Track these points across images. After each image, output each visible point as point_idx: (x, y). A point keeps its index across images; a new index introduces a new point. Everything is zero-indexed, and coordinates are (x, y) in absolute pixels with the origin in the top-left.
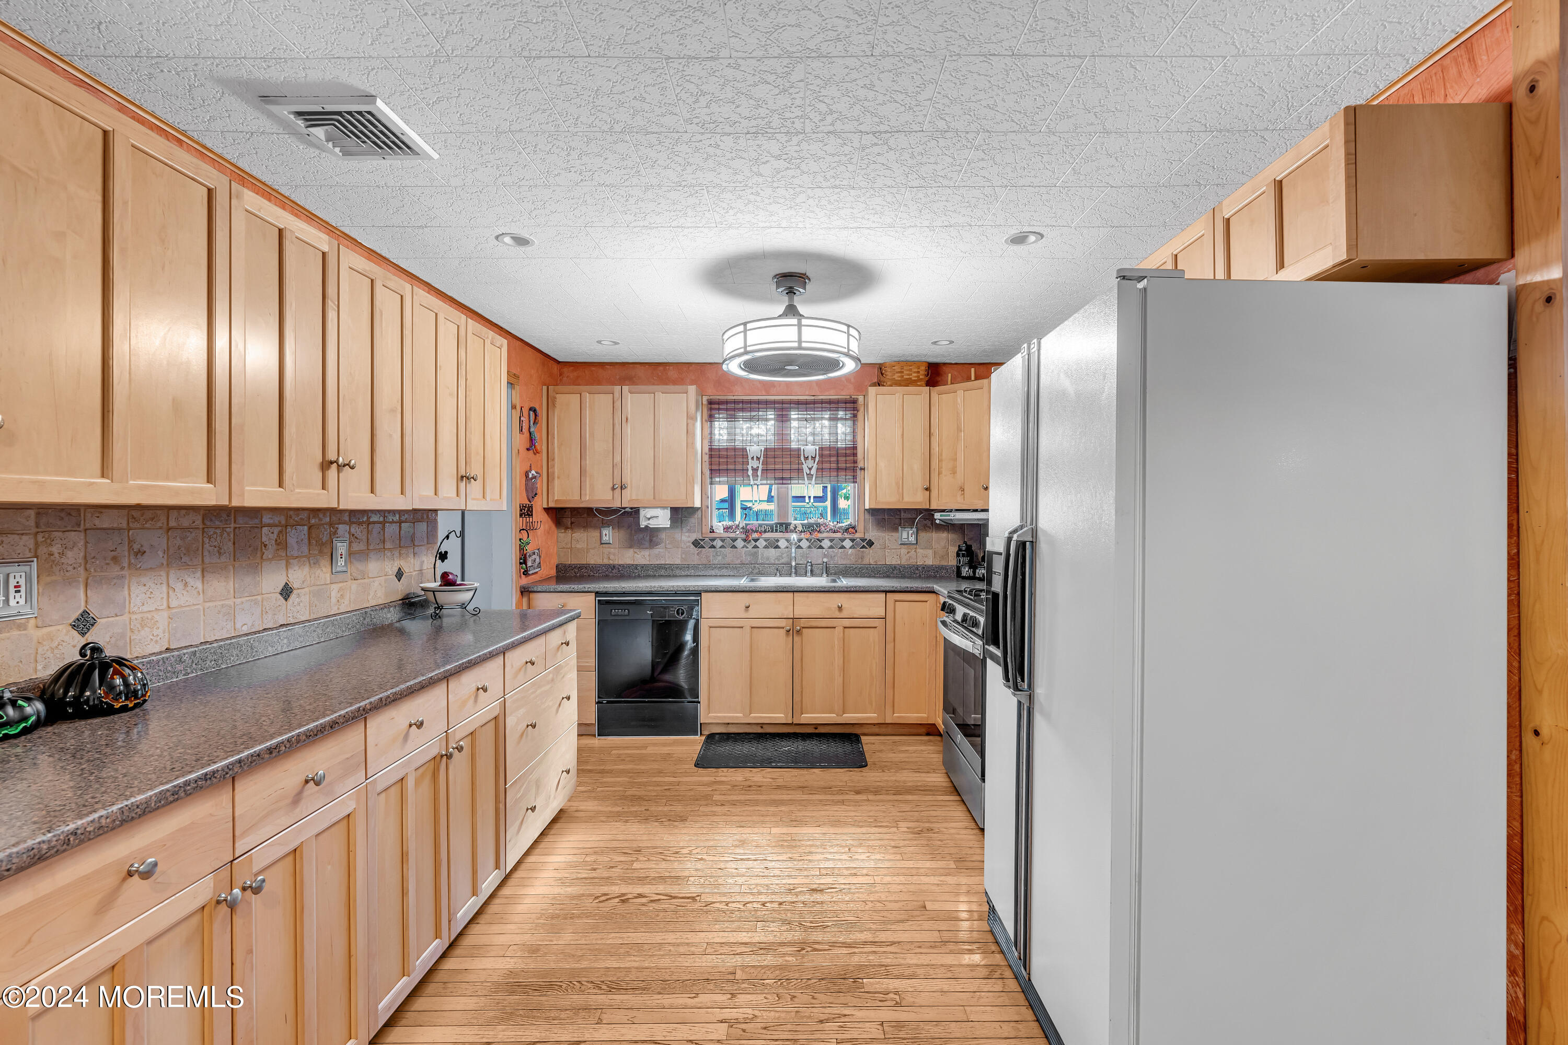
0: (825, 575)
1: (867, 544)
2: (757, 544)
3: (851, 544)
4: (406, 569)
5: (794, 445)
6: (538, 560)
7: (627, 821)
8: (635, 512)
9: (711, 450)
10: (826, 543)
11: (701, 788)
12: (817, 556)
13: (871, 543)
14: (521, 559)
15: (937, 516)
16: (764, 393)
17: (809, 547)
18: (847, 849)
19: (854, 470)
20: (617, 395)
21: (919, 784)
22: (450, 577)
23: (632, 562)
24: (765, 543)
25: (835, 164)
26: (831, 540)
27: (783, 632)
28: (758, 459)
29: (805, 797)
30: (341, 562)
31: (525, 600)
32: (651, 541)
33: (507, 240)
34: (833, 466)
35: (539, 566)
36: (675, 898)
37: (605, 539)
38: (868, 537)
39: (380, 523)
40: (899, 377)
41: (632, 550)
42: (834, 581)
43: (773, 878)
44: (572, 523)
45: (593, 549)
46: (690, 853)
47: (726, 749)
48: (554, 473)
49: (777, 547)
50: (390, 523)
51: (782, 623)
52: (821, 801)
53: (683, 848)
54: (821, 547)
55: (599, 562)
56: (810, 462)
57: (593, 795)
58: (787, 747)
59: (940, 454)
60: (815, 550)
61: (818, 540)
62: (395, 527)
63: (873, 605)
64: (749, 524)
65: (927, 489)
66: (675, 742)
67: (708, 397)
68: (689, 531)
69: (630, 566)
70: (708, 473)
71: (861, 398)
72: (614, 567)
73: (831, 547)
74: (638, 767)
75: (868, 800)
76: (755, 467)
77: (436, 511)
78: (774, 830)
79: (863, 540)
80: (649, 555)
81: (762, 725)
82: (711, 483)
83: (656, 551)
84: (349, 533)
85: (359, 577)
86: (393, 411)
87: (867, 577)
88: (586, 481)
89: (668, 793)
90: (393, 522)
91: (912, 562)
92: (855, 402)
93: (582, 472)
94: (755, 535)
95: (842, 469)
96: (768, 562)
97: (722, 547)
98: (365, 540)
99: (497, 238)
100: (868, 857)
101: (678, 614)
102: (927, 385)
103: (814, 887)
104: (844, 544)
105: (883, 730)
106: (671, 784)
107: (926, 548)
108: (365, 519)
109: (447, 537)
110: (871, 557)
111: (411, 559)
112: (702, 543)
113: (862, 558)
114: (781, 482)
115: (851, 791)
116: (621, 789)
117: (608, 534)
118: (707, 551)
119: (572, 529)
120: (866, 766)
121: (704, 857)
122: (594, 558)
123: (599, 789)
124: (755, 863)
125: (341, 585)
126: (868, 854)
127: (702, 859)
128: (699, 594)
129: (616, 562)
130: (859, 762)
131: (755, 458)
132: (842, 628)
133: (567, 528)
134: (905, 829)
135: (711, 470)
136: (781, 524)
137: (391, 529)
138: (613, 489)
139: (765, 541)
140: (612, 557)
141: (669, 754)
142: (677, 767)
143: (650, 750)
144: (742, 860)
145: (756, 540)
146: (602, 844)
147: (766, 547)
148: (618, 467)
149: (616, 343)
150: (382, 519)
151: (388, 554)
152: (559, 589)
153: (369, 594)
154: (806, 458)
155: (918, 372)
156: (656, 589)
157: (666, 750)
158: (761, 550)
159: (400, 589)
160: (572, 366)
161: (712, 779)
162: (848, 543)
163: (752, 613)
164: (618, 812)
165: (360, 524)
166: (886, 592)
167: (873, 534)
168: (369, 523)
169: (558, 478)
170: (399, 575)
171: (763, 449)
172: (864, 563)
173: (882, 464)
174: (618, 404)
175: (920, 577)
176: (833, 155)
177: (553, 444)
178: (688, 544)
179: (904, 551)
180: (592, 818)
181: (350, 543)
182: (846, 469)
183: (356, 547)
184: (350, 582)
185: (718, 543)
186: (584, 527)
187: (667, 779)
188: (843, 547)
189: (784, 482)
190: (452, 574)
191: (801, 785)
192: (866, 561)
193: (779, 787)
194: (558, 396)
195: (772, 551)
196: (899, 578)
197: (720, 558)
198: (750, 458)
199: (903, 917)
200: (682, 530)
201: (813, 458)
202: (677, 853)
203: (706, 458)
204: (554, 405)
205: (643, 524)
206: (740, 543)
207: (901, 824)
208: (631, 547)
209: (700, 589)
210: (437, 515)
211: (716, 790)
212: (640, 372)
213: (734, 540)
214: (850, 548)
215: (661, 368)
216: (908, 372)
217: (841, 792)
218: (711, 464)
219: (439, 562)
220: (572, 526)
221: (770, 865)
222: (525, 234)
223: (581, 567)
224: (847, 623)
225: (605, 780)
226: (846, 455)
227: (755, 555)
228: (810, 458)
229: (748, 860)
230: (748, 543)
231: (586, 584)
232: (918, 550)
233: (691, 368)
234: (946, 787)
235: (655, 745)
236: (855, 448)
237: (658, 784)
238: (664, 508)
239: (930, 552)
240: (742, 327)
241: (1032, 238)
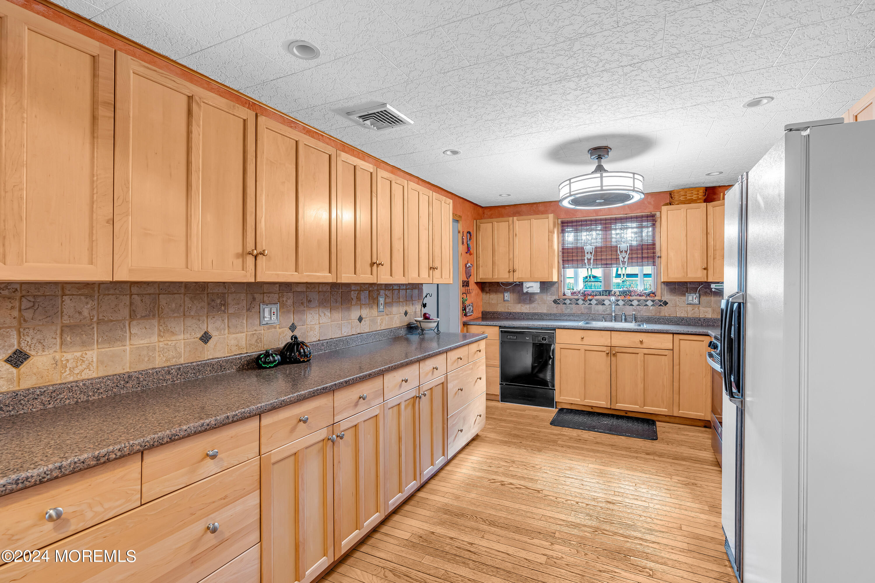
0: (634, 322)
1: (663, 303)
2: (591, 302)
3: (652, 303)
4: (409, 311)
5: (614, 244)
6: (472, 309)
7: (509, 446)
8: (520, 284)
9: (563, 249)
10: (635, 303)
11: (552, 436)
12: (629, 311)
13: (666, 303)
14: (463, 308)
15: (713, 286)
16: (595, 215)
17: (624, 305)
18: (634, 484)
19: (653, 258)
20: (511, 222)
21: (692, 456)
22: (427, 315)
23: (520, 311)
24: (596, 302)
25: (610, 86)
26: (639, 301)
27: (604, 354)
28: (591, 253)
29: (613, 451)
30: (382, 307)
31: (465, 329)
32: (530, 300)
33: (449, 153)
34: (640, 256)
35: (472, 311)
36: (529, 489)
37: (506, 298)
38: (664, 299)
39: (397, 289)
40: (684, 198)
41: (520, 305)
42: (640, 325)
43: (585, 491)
44: (489, 290)
45: (500, 303)
46: (540, 468)
47: (569, 417)
48: (479, 264)
49: (604, 304)
50: (402, 289)
51: (604, 349)
52: (623, 455)
53: (537, 465)
54: (632, 305)
55: (503, 310)
56: (624, 254)
57: (495, 430)
58: (606, 421)
59: (715, 246)
60: (628, 307)
61: (630, 300)
62: (404, 291)
63: (666, 341)
64: (586, 291)
65: (705, 269)
66: (540, 409)
67: (562, 220)
68: (551, 295)
69: (519, 313)
70: (561, 262)
71: (658, 214)
72: (511, 313)
73: (638, 305)
74: (519, 420)
75: (654, 459)
76: (589, 258)
77: (422, 284)
78: (590, 466)
79: (660, 301)
80: (529, 308)
81: (592, 407)
82: (564, 268)
83: (533, 305)
84: (385, 294)
85: (389, 314)
86: (399, 239)
87: (663, 324)
88: (495, 268)
89: (533, 436)
90: (403, 289)
91: (696, 315)
92: (653, 216)
93: (493, 263)
94: (590, 297)
95: (645, 257)
96: (597, 313)
97: (570, 304)
98: (391, 297)
99: (444, 153)
100: (647, 491)
101: (543, 340)
102: (704, 202)
103: (609, 500)
104: (647, 303)
105: (672, 420)
106: (535, 431)
107: (706, 307)
108: (391, 288)
109: (426, 296)
110: (666, 312)
111: (411, 306)
112: (558, 301)
113: (660, 312)
114: (605, 266)
115: (643, 452)
116: (509, 430)
117: (507, 296)
118: (561, 306)
119: (489, 293)
120: (657, 439)
121: (547, 472)
122: (501, 308)
123: (498, 428)
124: (576, 480)
125: (381, 317)
126: (648, 490)
127: (546, 473)
128: (554, 329)
129: (512, 311)
130: (653, 437)
131: (589, 253)
132: (643, 354)
133: (487, 293)
134: (677, 481)
135: (563, 260)
136: (606, 291)
137: (402, 293)
138: (509, 272)
139: (596, 300)
140: (509, 308)
141: (537, 416)
142: (540, 423)
143: (527, 412)
144: (569, 477)
145: (590, 300)
146: (496, 455)
147: (596, 304)
148: (511, 260)
149: (509, 195)
150: (398, 288)
151: (401, 304)
152: (481, 324)
153: (393, 322)
154: (621, 252)
155: (698, 194)
156: (530, 326)
157: (535, 413)
158: (593, 306)
159: (406, 320)
160: (489, 209)
161: (559, 432)
162: (650, 303)
163: (585, 342)
164: (506, 441)
165: (389, 290)
166: (673, 334)
167: (667, 297)
168: (393, 290)
169: (482, 267)
170: (406, 314)
171: (594, 248)
172: (661, 315)
173: (672, 254)
174: (511, 227)
175: (702, 325)
176: (608, 82)
177: (479, 250)
178: (551, 302)
179: (690, 308)
180: (492, 442)
181: (385, 298)
182: (648, 257)
183: (388, 300)
184: (385, 316)
185: (568, 302)
186: (495, 292)
187: (534, 429)
188: (646, 305)
189: (607, 266)
190: (428, 314)
191: (611, 443)
192: (662, 314)
193: (597, 443)
194: (481, 225)
195: (600, 307)
196: (684, 325)
197: (569, 310)
198: (586, 253)
199: (664, 530)
200: (547, 294)
201: (626, 252)
202: (533, 467)
203: (561, 254)
204: (479, 230)
205: (525, 290)
206: (581, 302)
207: (674, 477)
208: (519, 303)
209: (555, 327)
210: (422, 286)
211: (560, 438)
212: (524, 209)
213: (577, 300)
214: (652, 306)
215: (535, 206)
216: (690, 195)
217: (636, 452)
218: (563, 257)
219: (423, 308)
220: (490, 292)
221: (585, 483)
222: (457, 150)
223: (494, 313)
224: (646, 351)
225: (501, 424)
226: (648, 249)
227: (590, 309)
228: (624, 251)
229: (572, 478)
230: (586, 302)
231: (497, 322)
232: (700, 308)
233: (551, 204)
234: (712, 461)
235: (530, 410)
236: (654, 244)
237: (528, 430)
238: (537, 282)
239: (710, 310)
240: (568, 181)
241: (765, 101)
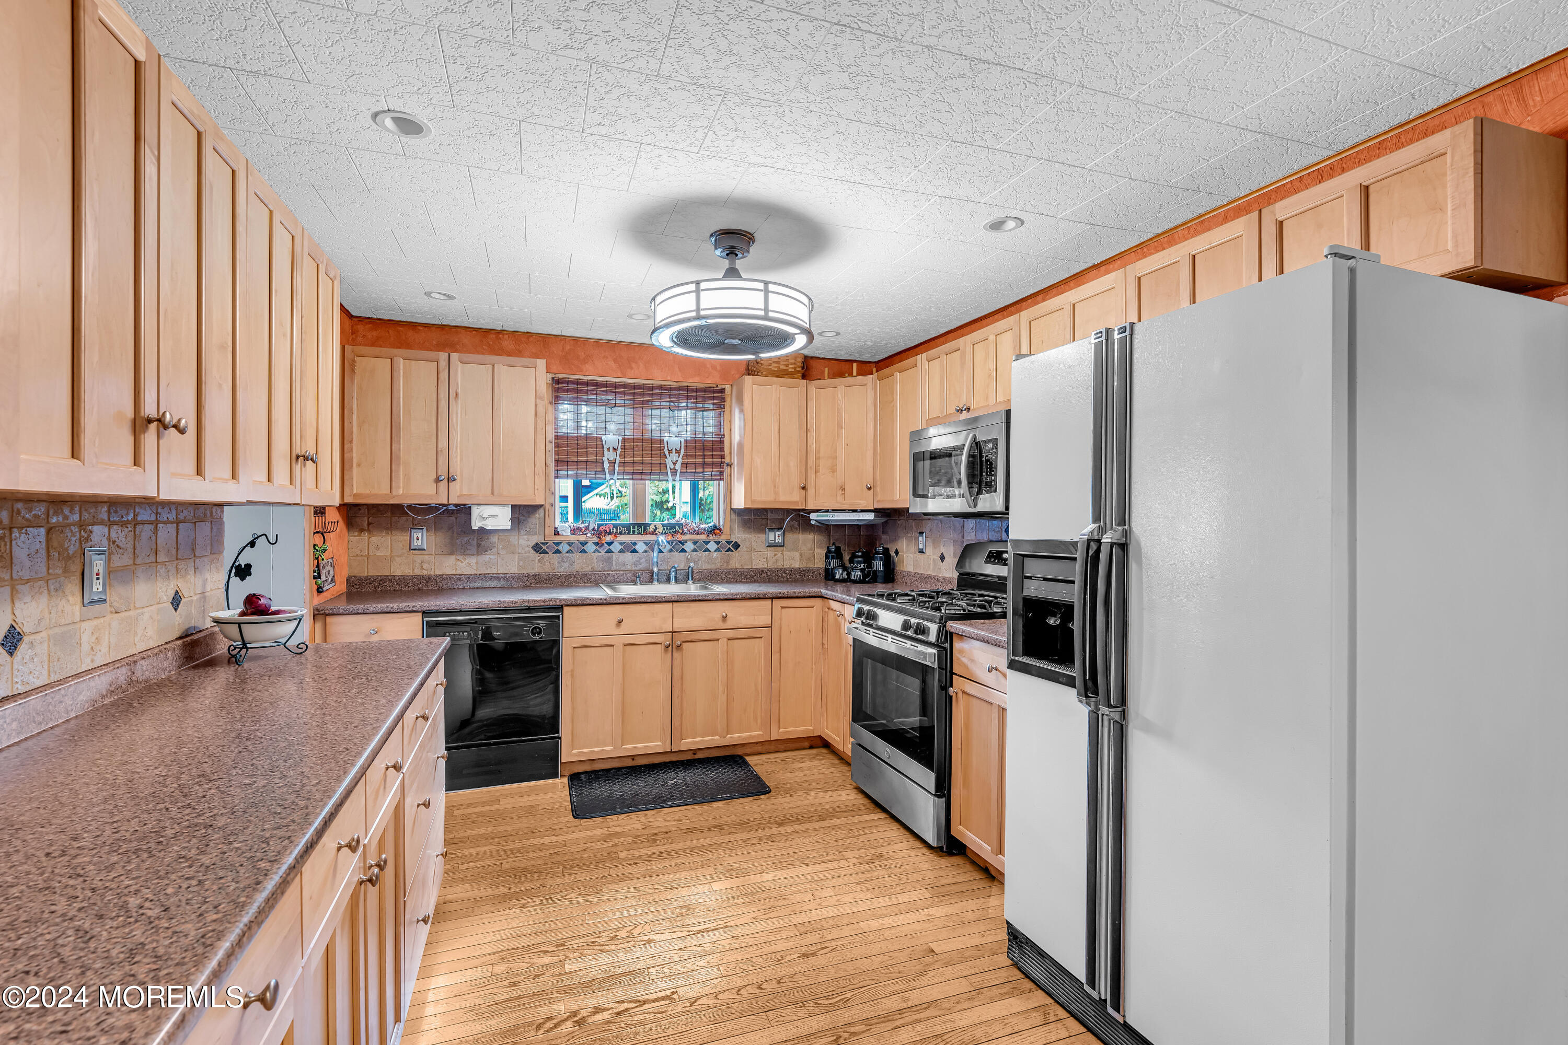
0: (692, 582)
1: (732, 546)
2: (611, 547)
3: (716, 546)
4: (185, 592)
5: (656, 435)
6: (331, 573)
7: (524, 906)
8: (464, 511)
9: (557, 437)
10: (689, 546)
11: (598, 846)
12: (679, 561)
13: (737, 546)
14: (315, 572)
15: (813, 516)
16: (619, 375)
17: (671, 551)
18: (809, 896)
19: (721, 466)
20: (443, 363)
21: (837, 804)
22: (263, 601)
23: (453, 572)
24: (620, 547)
26: (695, 543)
27: (660, 648)
28: (615, 450)
29: (727, 838)
30: (98, 586)
31: (318, 626)
32: (479, 545)
33: (388, 122)
34: (700, 460)
35: (333, 581)
36: (646, 1002)
37: (416, 543)
38: (734, 539)
39: (150, 523)
40: (774, 367)
41: (453, 558)
42: (706, 588)
43: (751, 949)
44: (369, 524)
45: (400, 556)
46: (630, 935)
47: (601, 790)
48: (352, 458)
49: (634, 551)
50: (164, 523)
51: (660, 638)
52: (747, 840)
53: (618, 930)
54: (683, 551)
55: (408, 572)
56: (674, 456)
57: (458, 876)
58: (674, 779)
59: (818, 451)
60: (676, 554)
61: (680, 542)
62: (172, 528)
63: (757, 614)
64: (602, 525)
65: (804, 488)
66: (532, 789)
67: (553, 376)
68: (528, 533)
69: (450, 577)
70: (552, 465)
71: (728, 388)
72: (430, 578)
73: (694, 550)
74: (500, 829)
75: (797, 832)
76: (611, 459)
77: (220, 505)
78: (716, 886)
79: (729, 542)
80: (477, 563)
81: (633, 757)
82: (557, 477)
83: (486, 557)
84: (109, 538)
85: (123, 608)
87: (733, 582)
88: (398, 471)
89: (557, 858)
90: (168, 522)
91: (779, 565)
92: (722, 391)
93: (393, 458)
94: (609, 538)
95: (708, 464)
96: (623, 568)
97: (569, 552)
98: (130, 550)
99: (375, 116)
100: (838, 901)
101: (533, 634)
102: (802, 379)
103: (804, 950)
104: (709, 546)
105: (766, 748)
106: (555, 845)
107: (792, 550)
108: (131, 517)
109: (252, 544)
110: (737, 560)
111: (191, 577)
112: (544, 547)
113: (728, 562)
114: (640, 477)
115: (772, 823)
116: (492, 862)
117: (420, 537)
118: (551, 557)
119: (369, 531)
120: (770, 791)
121: (652, 937)
122: (401, 567)
123: (461, 867)
124: (718, 932)
125: (95, 622)
126: (837, 898)
127: (649, 941)
128: (560, 608)
129: (432, 573)
130: (759, 788)
131: (611, 449)
132: (726, 640)
133: (362, 530)
134: (855, 860)
135: (558, 462)
136: (639, 525)
137: (166, 533)
138: (438, 480)
139: (621, 544)
140: (426, 566)
141: (532, 806)
142: (552, 821)
143: (505, 804)
144: (699, 932)
145: (610, 543)
146: (506, 945)
147: (621, 551)
148: (444, 454)
149: (450, 297)
150: (153, 518)
151: (162, 570)
152: (372, 610)
153: (136, 634)
154: (670, 451)
155: (795, 364)
156: (505, 605)
157: (525, 801)
158: (615, 555)
159: (178, 622)
160: (370, 323)
161: (604, 831)
162: (712, 546)
163: (624, 628)
165: (124, 524)
166: (772, 598)
167: (739, 535)
168: (136, 523)
169: (359, 465)
170: (176, 601)
171: (620, 439)
172: (730, 567)
173: (758, 461)
174: (444, 375)
175: (787, 581)
177: (351, 421)
178: (527, 549)
179: (770, 552)
180: (471, 908)
181: (110, 554)
182: (712, 464)
183: (119, 561)
184: (109, 616)
185: (565, 548)
186: (387, 529)
187: (547, 840)
188: (707, 550)
189: (644, 477)
190: (263, 597)
191: (712, 823)
192: (732, 565)
193: (689, 831)
194: (357, 359)
195: (628, 556)
196: (765, 582)
197: (567, 565)
198: (605, 449)
199: (919, 968)
200: (519, 532)
201: (678, 452)
202: (613, 938)
203: (551, 447)
204: (353, 370)
205: (476, 524)
206: (590, 547)
207: (847, 855)
208: (452, 553)
209: (563, 603)
210: (222, 511)
211: (616, 845)
212: (466, 339)
213: (584, 543)
214: (715, 551)
215: (493, 336)
216: (785, 363)
217: (761, 826)
218: (557, 454)
219: (235, 580)
220: (370, 528)
221: (737, 932)
222: (421, 117)
223: (382, 580)
224: (731, 634)
225: (463, 852)
226: (712, 449)
227: (609, 561)
228: (674, 451)
229: (707, 930)
230: (601, 546)
231: (383, 603)
232: (785, 553)
233: (531, 339)
234: (866, 805)
235: (507, 796)
236: (722, 442)
237: (539, 848)
238: (503, 505)
239: (797, 555)
240: (694, 285)
241: (1011, 224)
